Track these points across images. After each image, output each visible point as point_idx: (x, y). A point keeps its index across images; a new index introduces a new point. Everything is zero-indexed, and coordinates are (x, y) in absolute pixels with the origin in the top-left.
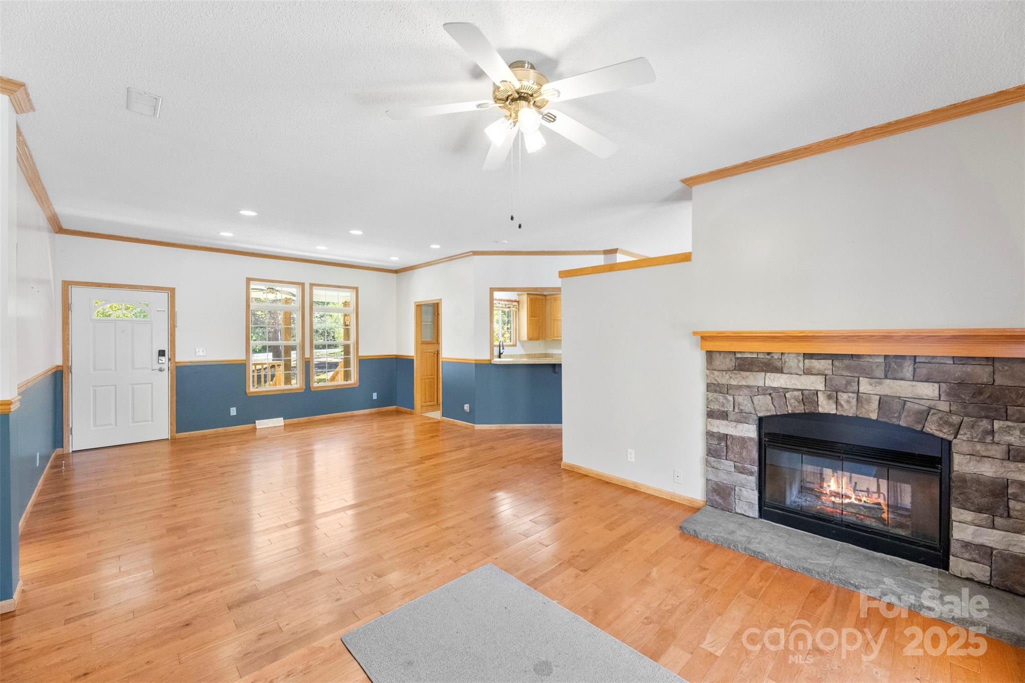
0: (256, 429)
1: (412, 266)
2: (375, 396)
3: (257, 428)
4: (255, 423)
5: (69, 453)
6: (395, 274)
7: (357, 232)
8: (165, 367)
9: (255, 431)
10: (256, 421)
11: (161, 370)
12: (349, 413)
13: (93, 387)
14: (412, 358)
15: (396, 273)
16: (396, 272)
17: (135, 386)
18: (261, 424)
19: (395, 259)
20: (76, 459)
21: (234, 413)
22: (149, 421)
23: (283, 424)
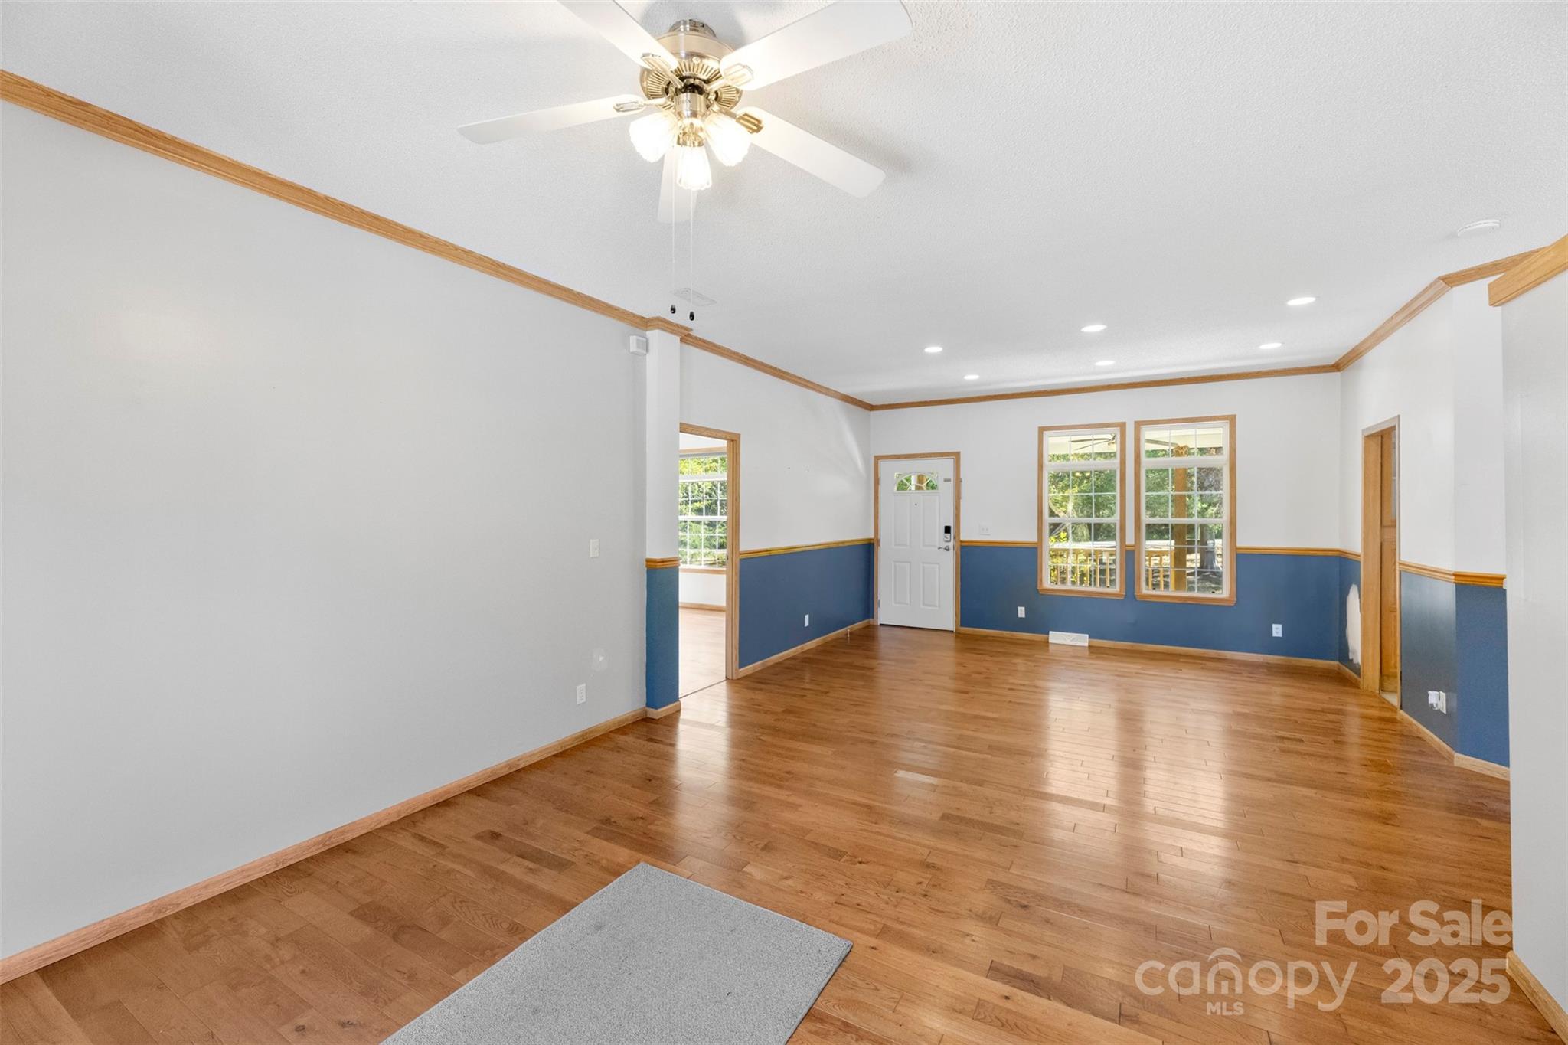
0: (1048, 642)
1: (1353, 351)
2: (1277, 630)
3: (1050, 641)
4: (1048, 634)
5: (877, 625)
6: (1338, 373)
7: (1094, 328)
8: (951, 545)
9: (1048, 646)
10: (1051, 632)
11: (947, 550)
12: (1212, 653)
13: (895, 562)
14: (1356, 558)
15: (1339, 370)
16: (1336, 367)
17: (925, 565)
18: (1056, 637)
19: (1271, 346)
20: (883, 633)
21: (1022, 614)
22: (935, 606)
23: (1087, 644)
